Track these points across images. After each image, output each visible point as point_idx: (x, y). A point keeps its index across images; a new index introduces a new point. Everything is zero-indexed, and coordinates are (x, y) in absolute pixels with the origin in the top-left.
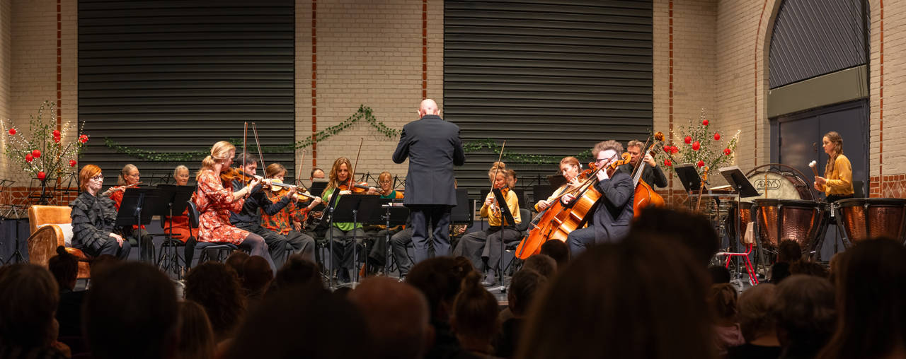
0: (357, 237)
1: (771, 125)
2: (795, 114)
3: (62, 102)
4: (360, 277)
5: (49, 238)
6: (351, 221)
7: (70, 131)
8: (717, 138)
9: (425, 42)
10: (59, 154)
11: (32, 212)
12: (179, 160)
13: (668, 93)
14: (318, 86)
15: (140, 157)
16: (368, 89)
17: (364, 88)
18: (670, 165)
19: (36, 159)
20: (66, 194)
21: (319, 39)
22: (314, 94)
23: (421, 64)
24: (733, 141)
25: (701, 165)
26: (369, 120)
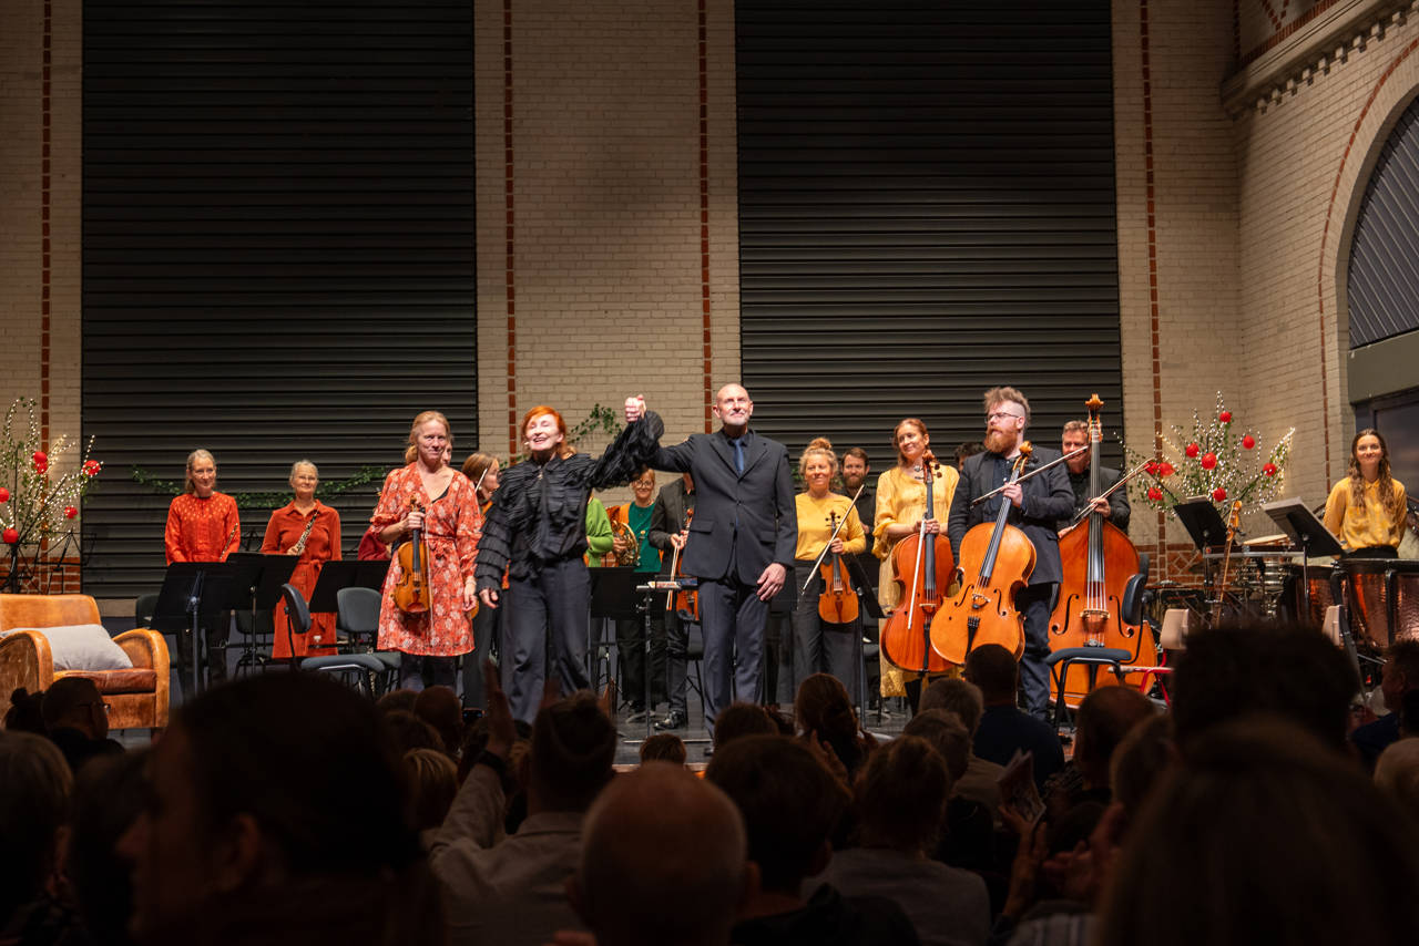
1: (1358, 416)
2: (1405, 392)
3: (51, 400)
5: (23, 656)
7: (65, 454)
8: (1249, 444)
9: (706, 291)
10: (44, 495)
13: (1151, 365)
14: (518, 372)
16: (607, 376)
17: (600, 375)
18: (1159, 497)
20: (57, 570)
21: (518, 290)
22: (511, 386)
23: (701, 330)
24: (1280, 450)
25: (1220, 496)
26: (610, 432)
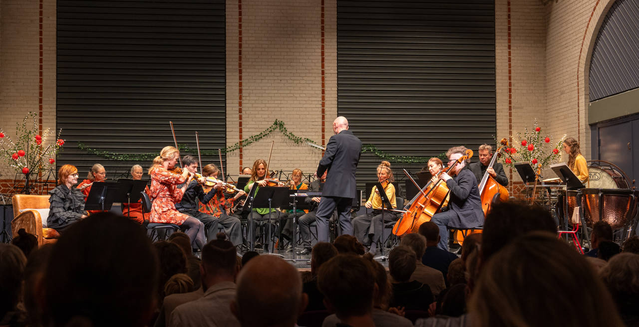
0: (272, 219)
1: (592, 130)
2: (611, 120)
3: (43, 113)
4: (275, 248)
5: (29, 220)
6: (267, 206)
7: (49, 136)
8: (548, 141)
9: (323, 73)
10: (40, 154)
11: (15, 200)
12: (137, 160)
13: (508, 107)
14: (243, 105)
15: (106, 158)
16: (281, 108)
17: (278, 107)
18: (510, 162)
19: (21, 157)
20: (45, 185)
21: (244, 70)
22: (240, 111)
23: (321, 89)
24: (560, 143)
25: (535, 162)
26: (282, 131)
